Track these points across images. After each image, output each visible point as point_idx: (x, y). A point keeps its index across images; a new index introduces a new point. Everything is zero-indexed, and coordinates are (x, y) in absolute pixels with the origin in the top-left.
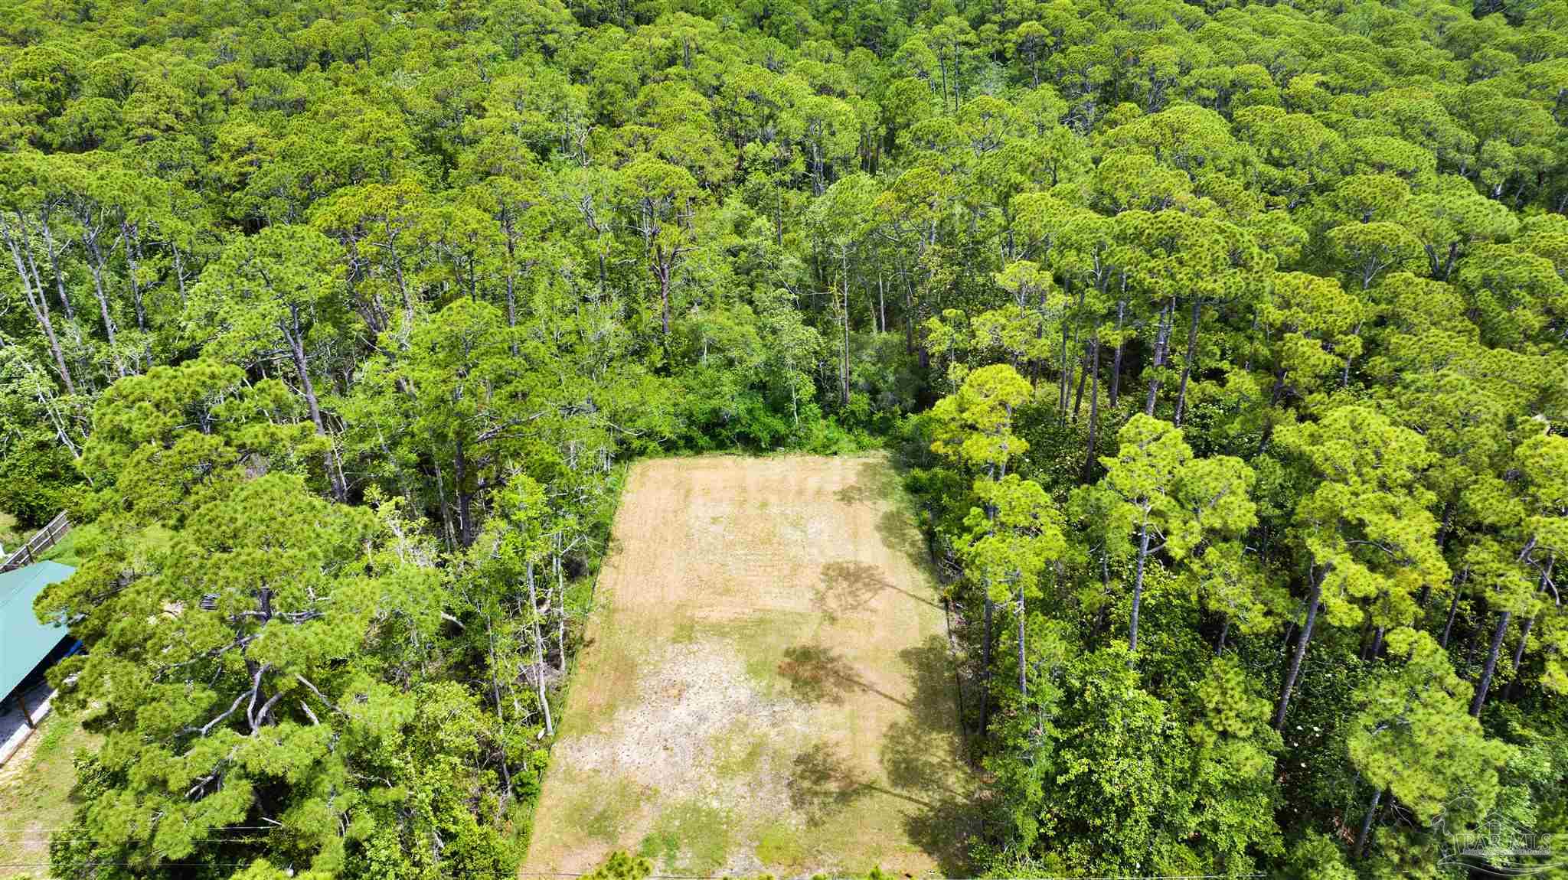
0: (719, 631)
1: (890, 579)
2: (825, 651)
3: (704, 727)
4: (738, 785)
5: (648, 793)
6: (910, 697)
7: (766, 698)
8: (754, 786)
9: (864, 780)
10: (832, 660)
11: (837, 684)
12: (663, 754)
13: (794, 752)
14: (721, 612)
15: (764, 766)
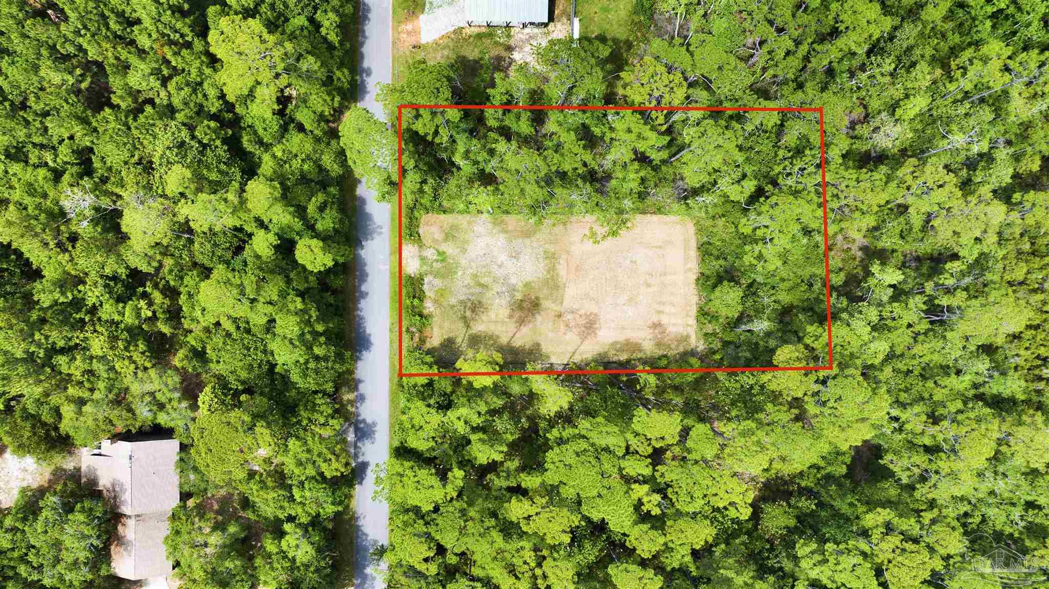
0: (552, 269)
1: (587, 342)
2: (539, 313)
3: (496, 267)
4: (468, 280)
5: (464, 251)
6: (514, 345)
7: (514, 289)
8: (468, 286)
9: (471, 324)
10: (533, 315)
11: (520, 317)
12: (482, 254)
13: (484, 301)
14: (562, 270)
15: (478, 290)
